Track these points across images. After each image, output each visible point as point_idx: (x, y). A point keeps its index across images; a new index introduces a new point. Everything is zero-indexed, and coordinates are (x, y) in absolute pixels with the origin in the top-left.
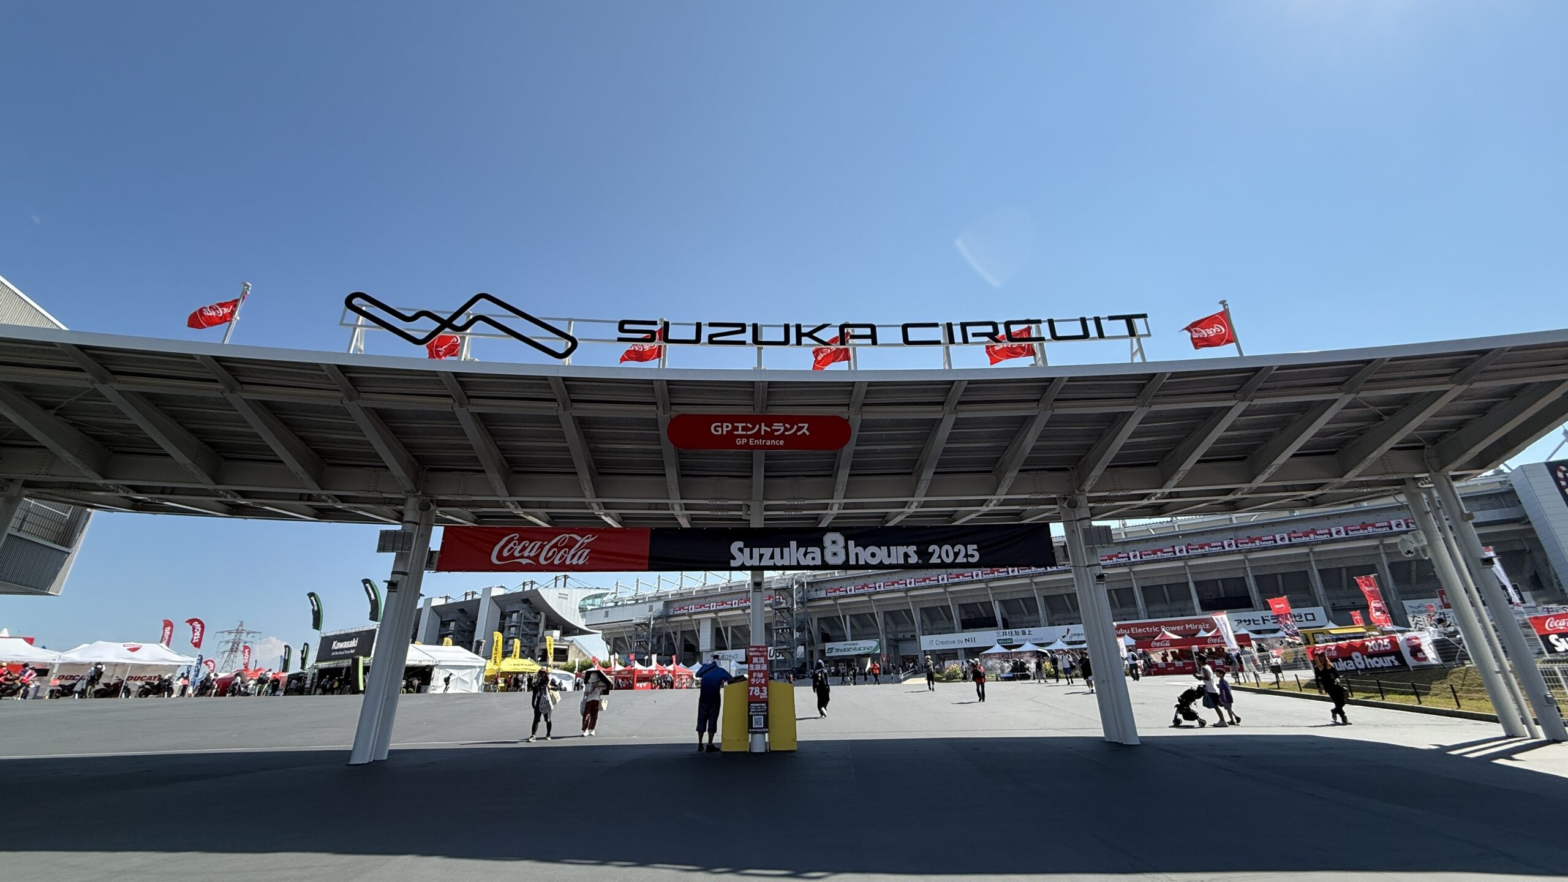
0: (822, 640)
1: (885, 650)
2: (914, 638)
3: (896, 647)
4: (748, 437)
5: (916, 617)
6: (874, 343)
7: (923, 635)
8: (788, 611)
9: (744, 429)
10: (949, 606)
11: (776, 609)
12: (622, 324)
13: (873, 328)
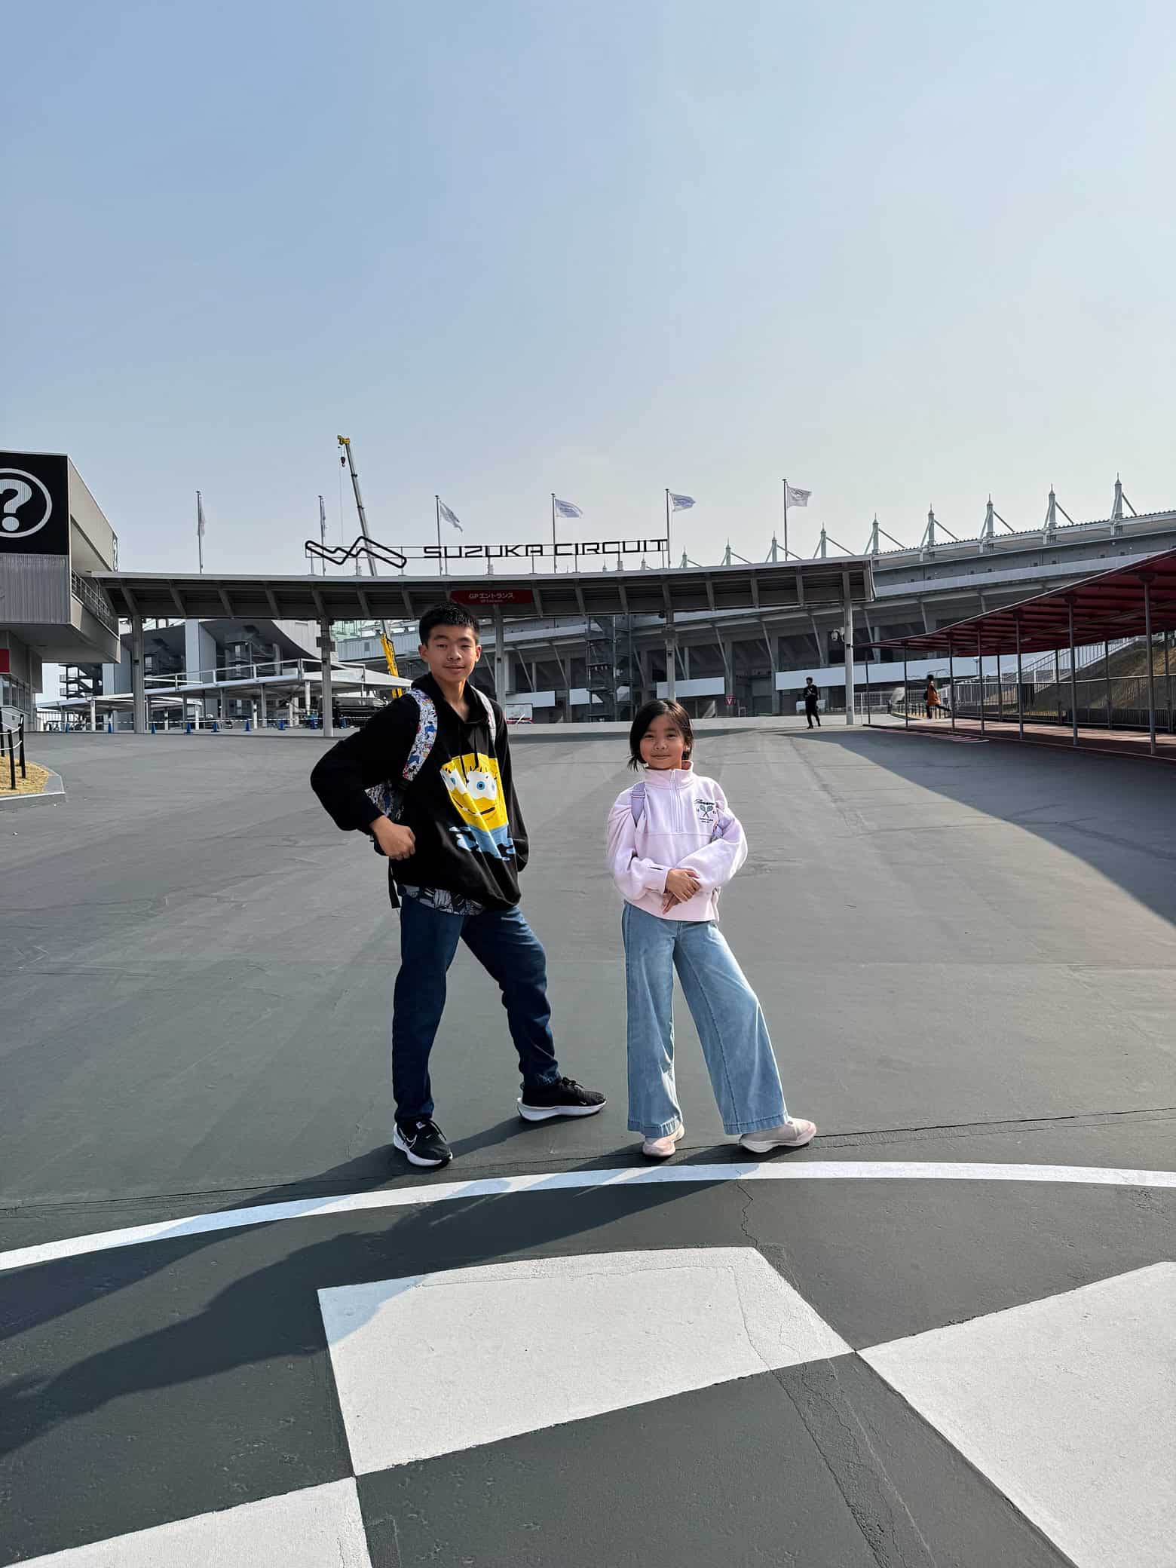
0: (653, 679)
1: (731, 690)
2: (769, 677)
3: (749, 687)
4: (486, 599)
5: (773, 651)
6: (542, 555)
7: (780, 671)
8: (606, 643)
9: (484, 596)
10: (814, 634)
11: (590, 641)
12: (426, 548)
13: (541, 546)
